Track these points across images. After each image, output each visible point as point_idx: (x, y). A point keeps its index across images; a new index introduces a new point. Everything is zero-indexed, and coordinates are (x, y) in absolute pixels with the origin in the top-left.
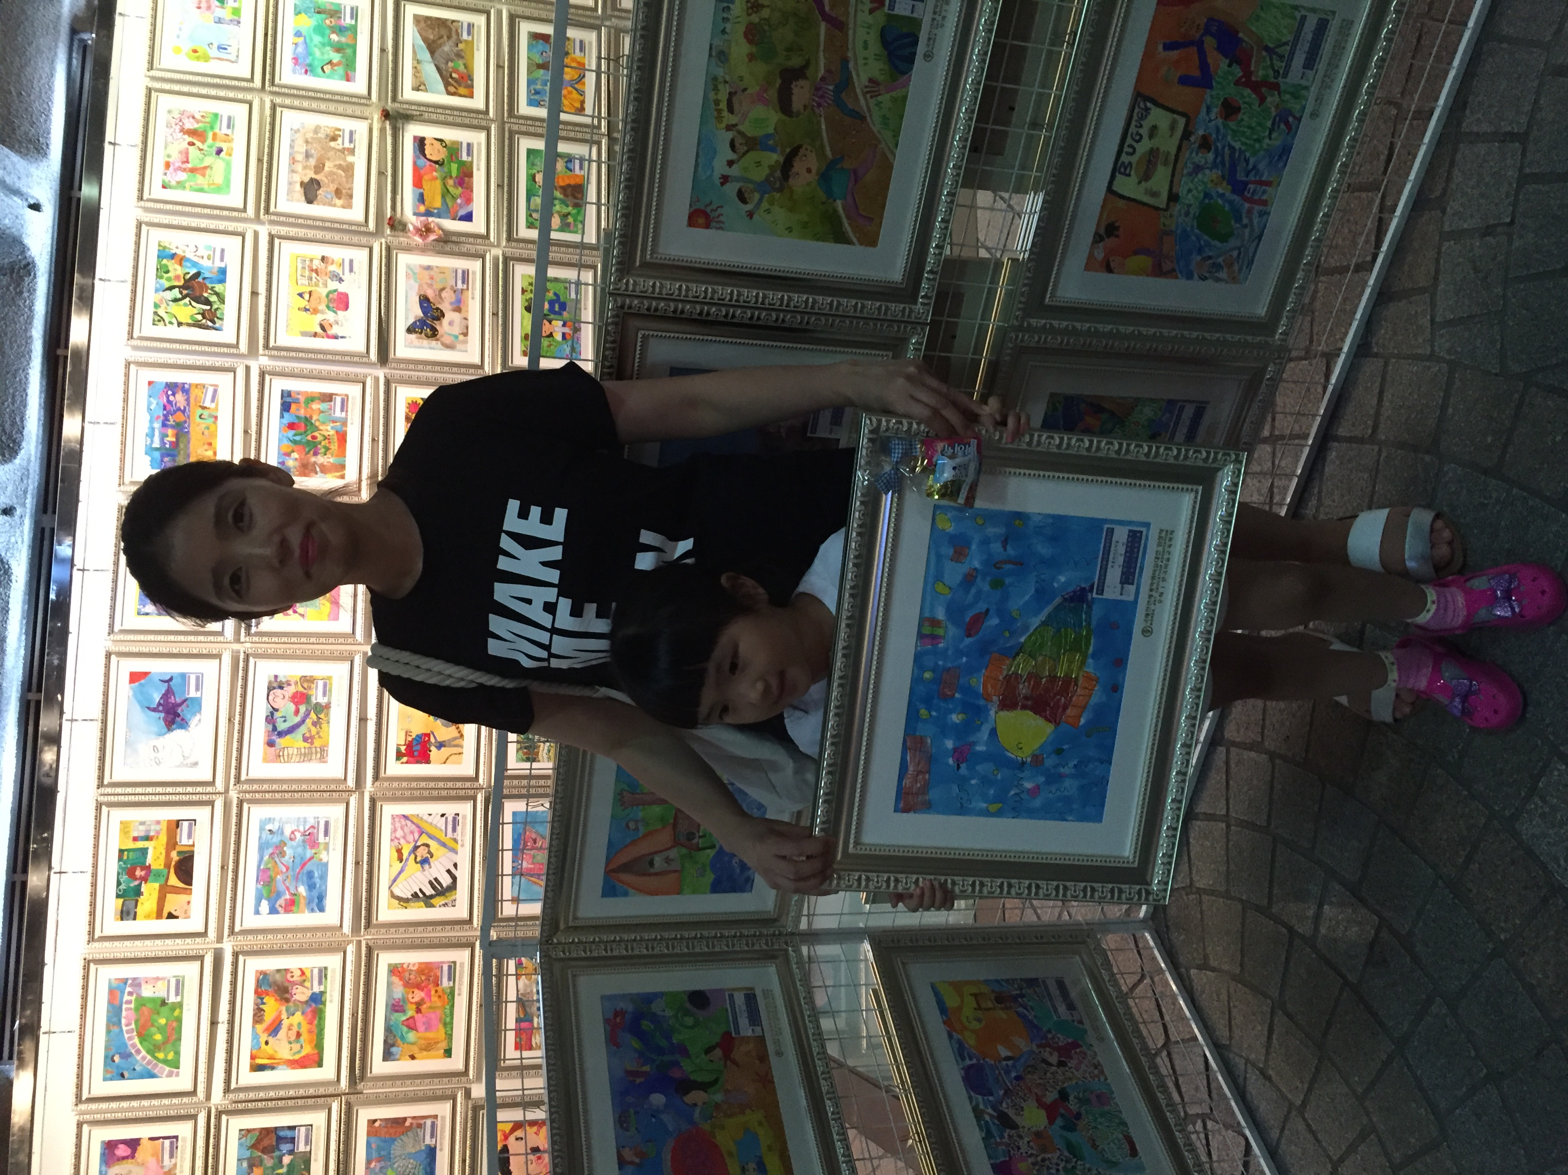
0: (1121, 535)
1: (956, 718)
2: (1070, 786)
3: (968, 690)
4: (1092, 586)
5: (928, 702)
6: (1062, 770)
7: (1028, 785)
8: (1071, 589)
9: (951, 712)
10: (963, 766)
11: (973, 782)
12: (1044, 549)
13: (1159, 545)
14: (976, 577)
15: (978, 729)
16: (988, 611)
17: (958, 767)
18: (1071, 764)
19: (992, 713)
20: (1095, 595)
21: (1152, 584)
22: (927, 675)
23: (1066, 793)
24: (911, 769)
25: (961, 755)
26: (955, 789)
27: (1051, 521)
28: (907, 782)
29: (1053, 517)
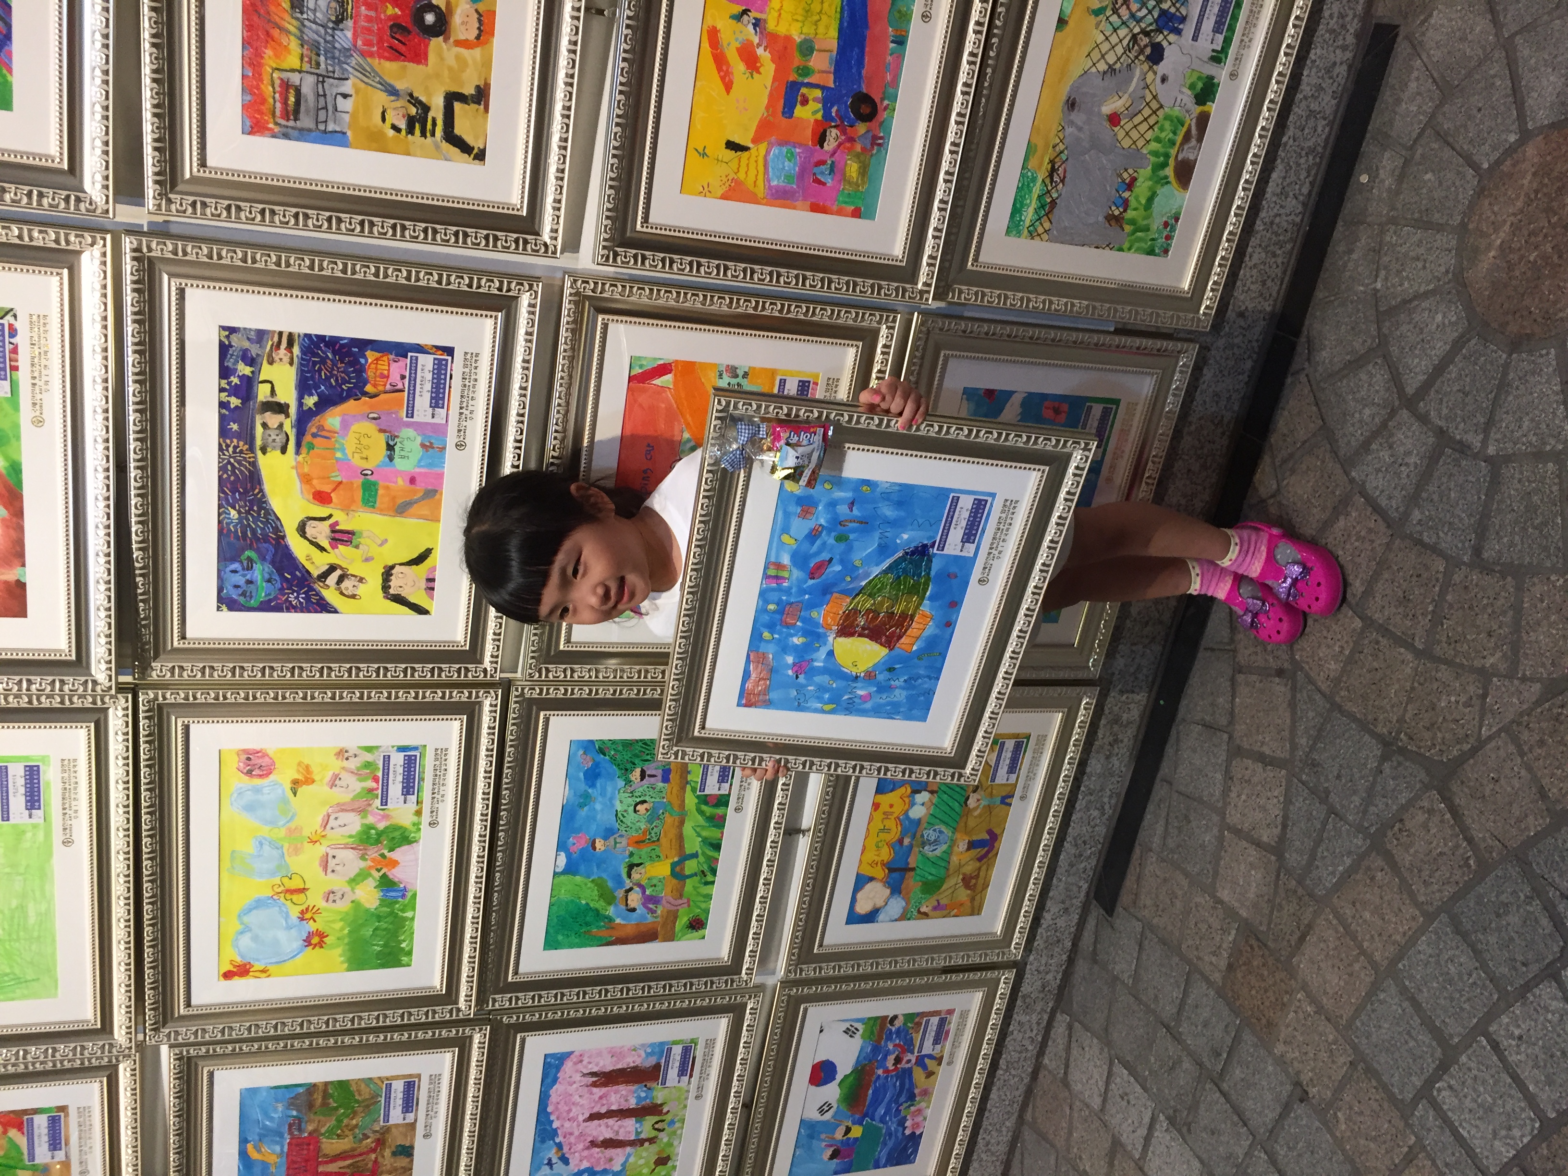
0: (966, 503)
1: (797, 640)
2: (900, 695)
3: (808, 621)
4: (934, 543)
5: (771, 627)
6: (892, 683)
7: (861, 693)
8: (913, 545)
9: (792, 636)
10: (801, 677)
11: (810, 688)
12: (888, 512)
13: (1003, 512)
14: (821, 532)
15: (818, 649)
16: (831, 560)
17: (797, 677)
18: (902, 680)
19: (831, 639)
20: (935, 551)
21: (992, 544)
22: (772, 607)
23: (895, 699)
24: (753, 676)
25: (799, 668)
26: (794, 693)
27: (897, 488)
28: (749, 685)
29: (900, 485)
